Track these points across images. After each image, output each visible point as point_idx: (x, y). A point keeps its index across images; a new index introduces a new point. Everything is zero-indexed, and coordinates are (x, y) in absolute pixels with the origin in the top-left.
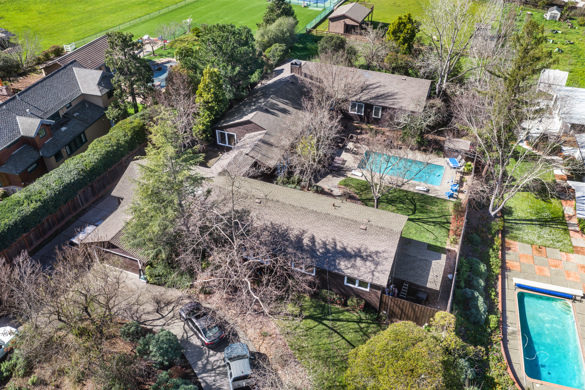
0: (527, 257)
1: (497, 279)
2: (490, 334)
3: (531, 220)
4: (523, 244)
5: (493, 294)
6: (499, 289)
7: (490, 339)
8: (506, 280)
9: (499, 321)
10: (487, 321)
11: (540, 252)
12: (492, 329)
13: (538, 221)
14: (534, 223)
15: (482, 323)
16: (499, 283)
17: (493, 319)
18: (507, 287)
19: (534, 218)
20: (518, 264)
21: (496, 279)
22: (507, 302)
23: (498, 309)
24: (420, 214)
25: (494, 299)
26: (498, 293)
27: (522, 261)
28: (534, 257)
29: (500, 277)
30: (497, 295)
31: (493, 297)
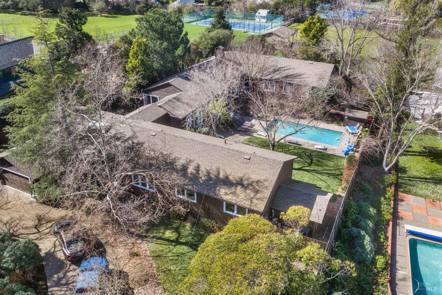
0: (420, 208)
1: (388, 225)
2: (377, 275)
3: (426, 179)
4: (417, 197)
5: (383, 237)
6: (389, 234)
7: (376, 279)
8: (398, 227)
9: (387, 263)
10: (374, 262)
11: (433, 205)
12: (379, 270)
13: (432, 180)
14: (428, 180)
15: (368, 262)
16: (390, 228)
17: (381, 261)
18: (398, 233)
19: (429, 177)
20: (411, 214)
21: (386, 225)
22: (398, 247)
23: (387, 251)
24: (316, 167)
25: (383, 243)
26: (388, 237)
27: (415, 211)
28: (428, 209)
29: (391, 223)
30: (386, 238)
31: (382, 240)
